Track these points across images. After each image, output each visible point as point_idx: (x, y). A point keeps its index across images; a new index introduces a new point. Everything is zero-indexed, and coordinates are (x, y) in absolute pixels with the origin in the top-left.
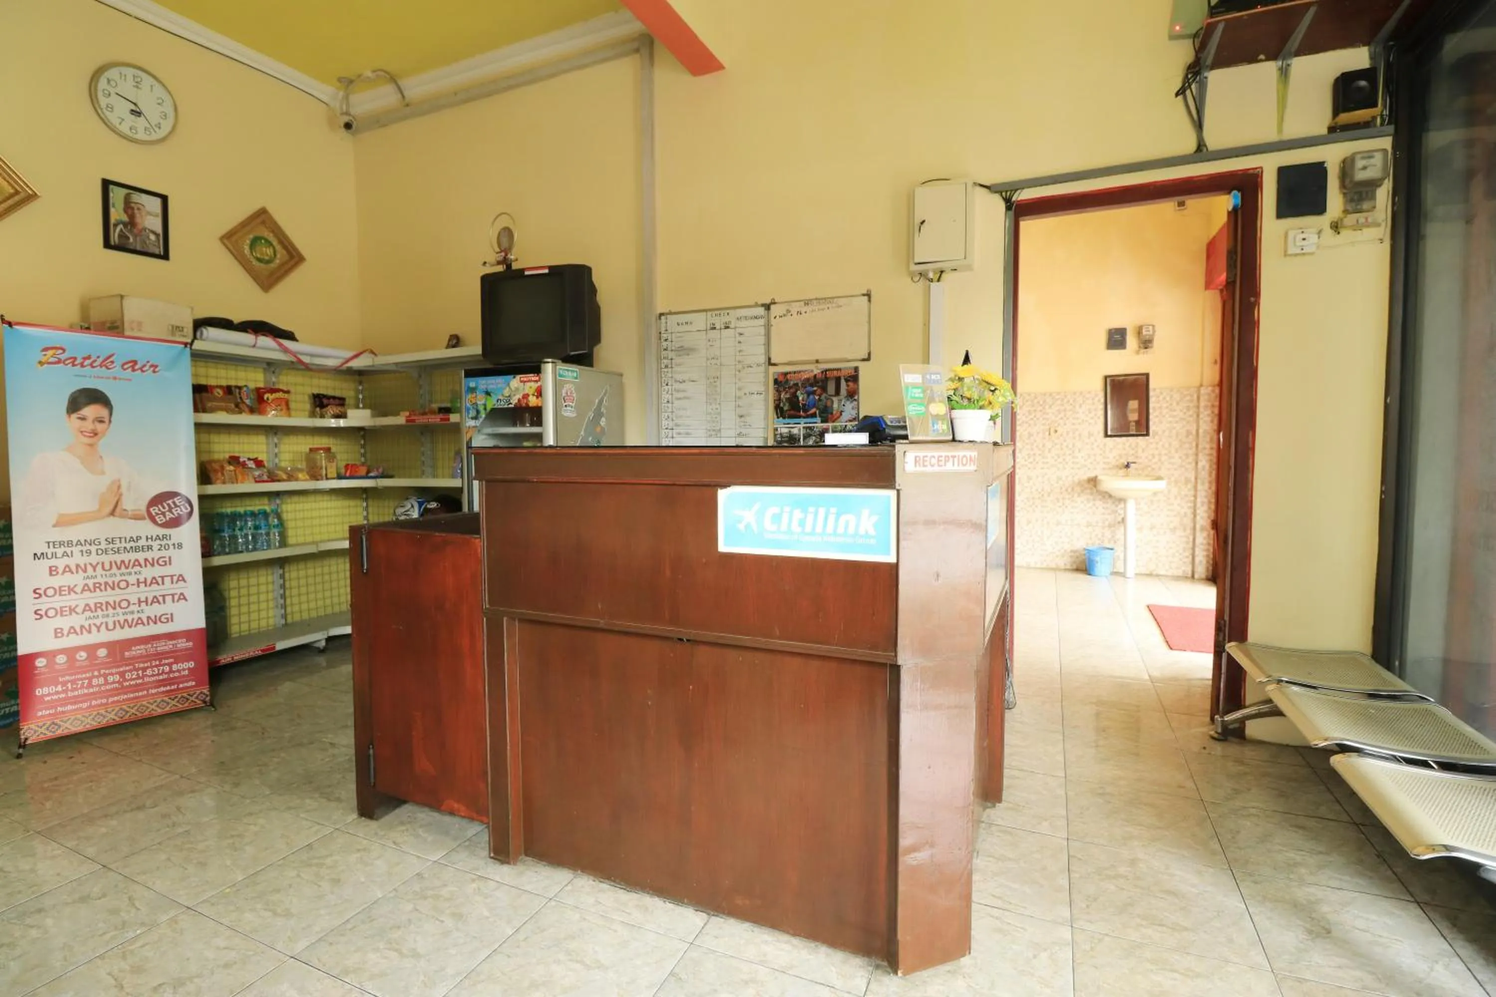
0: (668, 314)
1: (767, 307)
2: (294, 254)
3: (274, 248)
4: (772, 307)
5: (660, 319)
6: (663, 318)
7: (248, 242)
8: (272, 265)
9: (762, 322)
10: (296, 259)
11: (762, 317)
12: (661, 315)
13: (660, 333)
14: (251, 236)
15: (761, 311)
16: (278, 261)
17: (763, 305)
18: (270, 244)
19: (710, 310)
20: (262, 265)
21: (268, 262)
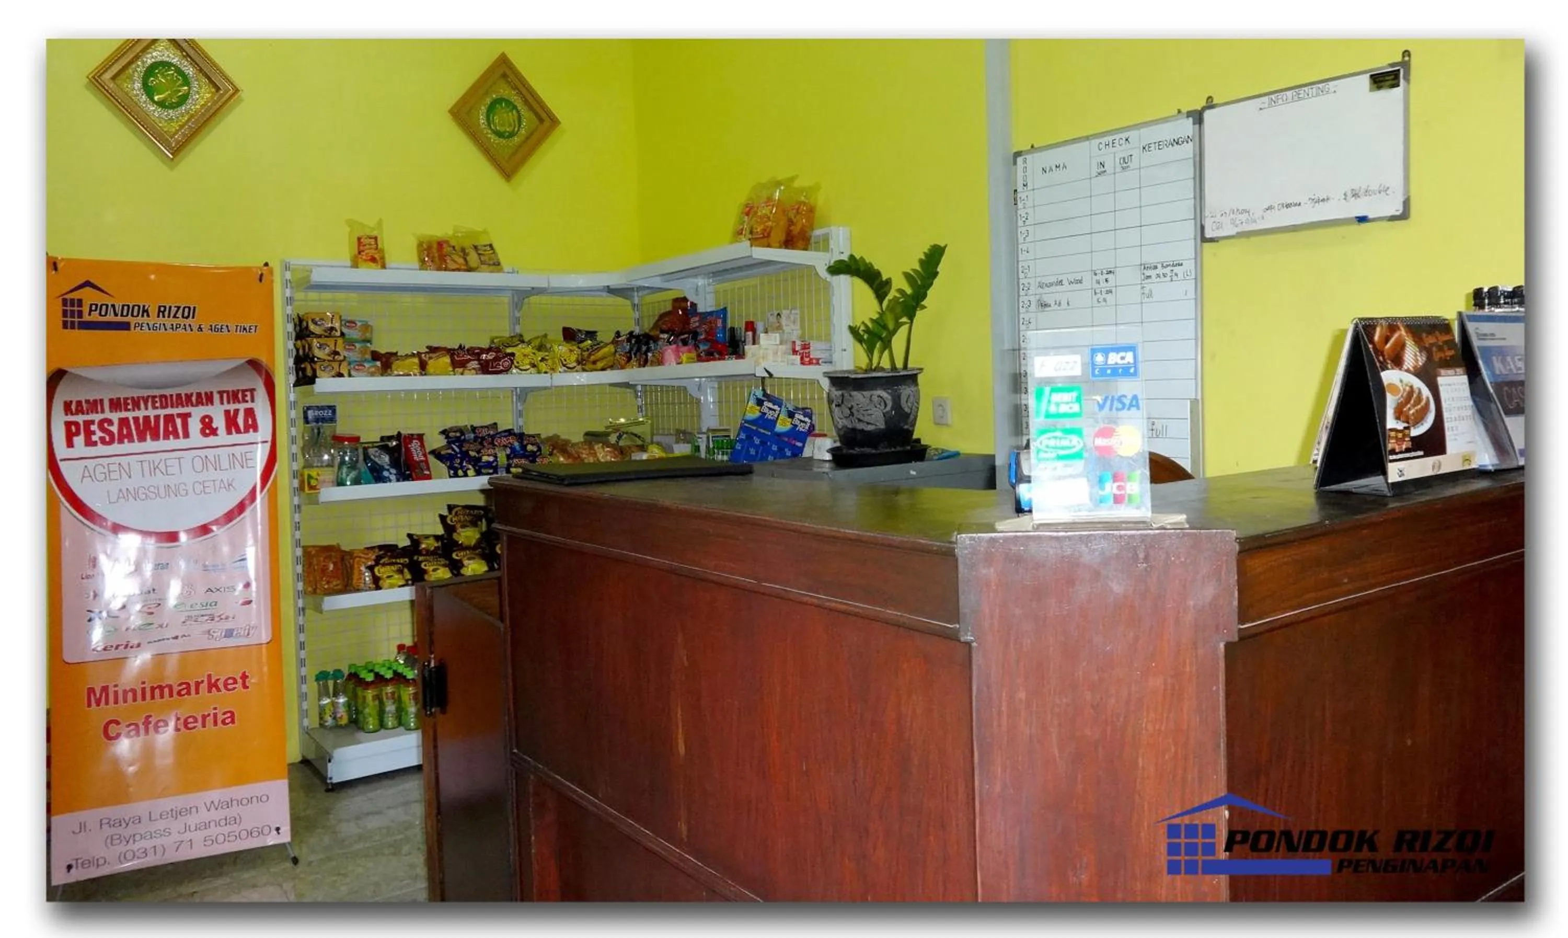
0: (1028, 152)
1: (1198, 117)
2: (544, 115)
3: (518, 112)
4: (1207, 115)
5: (1015, 163)
6: (1020, 160)
7: (484, 108)
8: (516, 139)
9: (1188, 149)
10: (547, 123)
11: (1188, 139)
12: (1018, 154)
13: (1016, 191)
14: (488, 101)
15: (1187, 127)
16: (523, 131)
17: (1189, 114)
18: (512, 106)
19: (1095, 136)
20: (503, 141)
21: (512, 135)
